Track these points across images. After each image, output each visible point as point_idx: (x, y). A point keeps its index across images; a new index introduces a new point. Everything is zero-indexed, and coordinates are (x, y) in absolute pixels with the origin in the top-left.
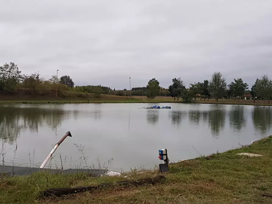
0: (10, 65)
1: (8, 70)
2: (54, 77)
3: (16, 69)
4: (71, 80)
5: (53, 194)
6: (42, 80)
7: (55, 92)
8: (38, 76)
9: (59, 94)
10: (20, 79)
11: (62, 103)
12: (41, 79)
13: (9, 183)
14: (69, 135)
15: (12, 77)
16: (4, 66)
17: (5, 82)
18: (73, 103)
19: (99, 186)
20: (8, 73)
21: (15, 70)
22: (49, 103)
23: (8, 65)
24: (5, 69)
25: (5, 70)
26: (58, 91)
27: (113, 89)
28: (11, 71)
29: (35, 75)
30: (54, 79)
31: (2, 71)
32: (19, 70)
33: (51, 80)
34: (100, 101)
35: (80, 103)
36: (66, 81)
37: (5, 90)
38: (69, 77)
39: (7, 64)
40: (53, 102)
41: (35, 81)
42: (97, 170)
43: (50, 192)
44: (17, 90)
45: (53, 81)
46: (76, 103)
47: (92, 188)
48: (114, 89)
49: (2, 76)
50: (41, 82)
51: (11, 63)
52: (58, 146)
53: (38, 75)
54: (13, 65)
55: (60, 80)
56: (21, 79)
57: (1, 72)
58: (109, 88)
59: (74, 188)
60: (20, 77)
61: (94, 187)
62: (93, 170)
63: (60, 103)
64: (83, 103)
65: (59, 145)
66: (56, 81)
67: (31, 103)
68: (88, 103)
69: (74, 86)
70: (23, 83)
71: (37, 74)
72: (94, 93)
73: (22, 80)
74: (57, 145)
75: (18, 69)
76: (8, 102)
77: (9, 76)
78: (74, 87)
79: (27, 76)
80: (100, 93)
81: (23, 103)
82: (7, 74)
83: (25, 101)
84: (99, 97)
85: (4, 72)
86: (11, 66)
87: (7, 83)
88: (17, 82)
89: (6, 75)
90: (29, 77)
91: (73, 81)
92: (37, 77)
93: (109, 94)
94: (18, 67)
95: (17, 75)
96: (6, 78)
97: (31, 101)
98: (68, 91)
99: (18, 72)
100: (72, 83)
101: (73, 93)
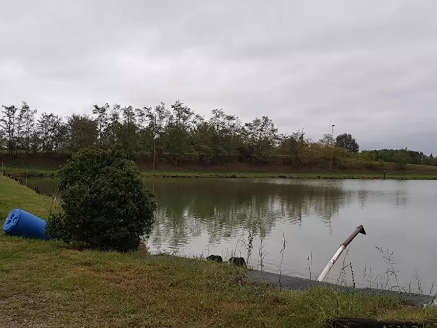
0: (262, 121)
1: (259, 127)
2: (327, 137)
3: (271, 127)
4: (354, 141)
5: (347, 325)
6: (309, 142)
7: (329, 160)
8: (302, 136)
9: (334, 164)
10: (275, 140)
11: (340, 178)
12: (307, 140)
13: (276, 300)
14: (362, 231)
15: (264, 137)
16: (252, 123)
17: (255, 146)
18: (358, 178)
19: (426, 323)
20: (260, 132)
21: (269, 127)
22: (319, 178)
23: (258, 121)
24: (255, 127)
25: (255, 129)
26: (334, 159)
27: (429, 155)
28: (264, 130)
29: (297, 134)
30: (327, 140)
31: (251, 129)
32: (275, 127)
33: (322, 141)
34: (405, 176)
35: (369, 178)
36: (346, 142)
37: (255, 158)
38: (350, 136)
39: (258, 119)
40: (325, 176)
41: (298, 143)
42: (416, 295)
43: (341, 322)
44: (271, 157)
45: (325, 143)
46: (363, 178)
47: (414, 324)
48: (431, 156)
49: (251, 137)
50: (307, 145)
51: (263, 118)
52: (343, 249)
53: (303, 134)
54: (266, 119)
55: (336, 141)
56: (278, 141)
57: (250, 131)
58: (422, 153)
59: (381, 321)
60: (276, 138)
61: (416, 324)
62: (408, 295)
63: (336, 178)
64: (375, 178)
65: (346, 246)
66: (330, 143)
67: (291, 178)
68: (384, 178)
69: (358, 151)
70: (279, 146)
71: (300, 133)
72: (395, 161)
73: (279, 143)
74: (343, 246)
75: (273, 126)
76: (259, 175)
77: (260, 137)
78: (360, 151)
79: (286, 136)
80: (405, 163)
81: (280, 177)
82: (257, 133)
83: (282, 175)
84: (403, 169)
85: (253, 131)
86: (264, 121)
87: (258, 147)
88: (271, 146)
89: (256, 136)
90: (289, 138)
91: (357, 142)
92: (301, 138)
93: (420, 164)
94: (273, 122)
95: (272, 134)
96: (256, 139)
97: (292, 175)
98: (349, 160)
99: (272, 130)
100: (355, 146)
101: (358, 161)
